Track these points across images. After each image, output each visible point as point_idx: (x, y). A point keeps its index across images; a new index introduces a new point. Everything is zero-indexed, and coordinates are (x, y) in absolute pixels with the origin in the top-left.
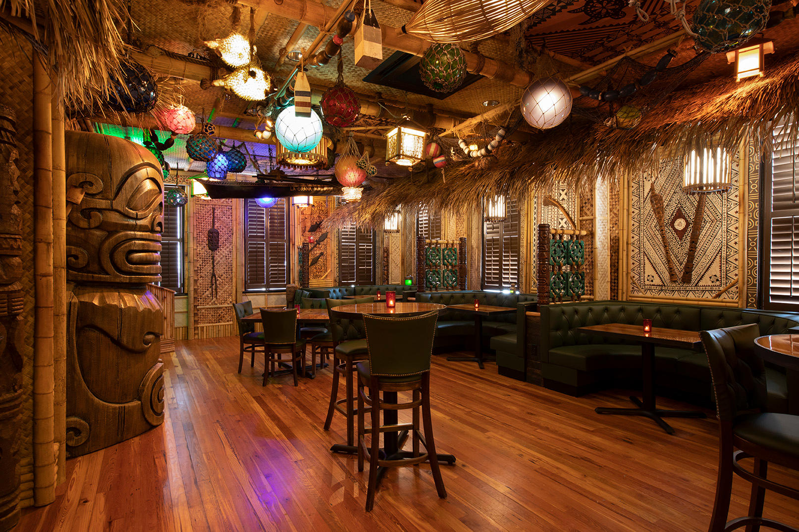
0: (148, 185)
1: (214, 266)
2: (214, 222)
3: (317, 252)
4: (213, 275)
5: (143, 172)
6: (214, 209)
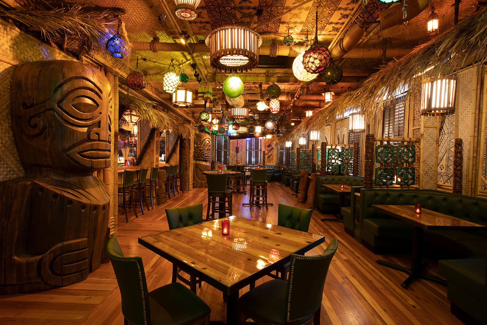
0: (208, 142)
2: (237, 144)
3: (270, 154)
4: (237, 160)
5: (206, 140)
6: (238, 141)
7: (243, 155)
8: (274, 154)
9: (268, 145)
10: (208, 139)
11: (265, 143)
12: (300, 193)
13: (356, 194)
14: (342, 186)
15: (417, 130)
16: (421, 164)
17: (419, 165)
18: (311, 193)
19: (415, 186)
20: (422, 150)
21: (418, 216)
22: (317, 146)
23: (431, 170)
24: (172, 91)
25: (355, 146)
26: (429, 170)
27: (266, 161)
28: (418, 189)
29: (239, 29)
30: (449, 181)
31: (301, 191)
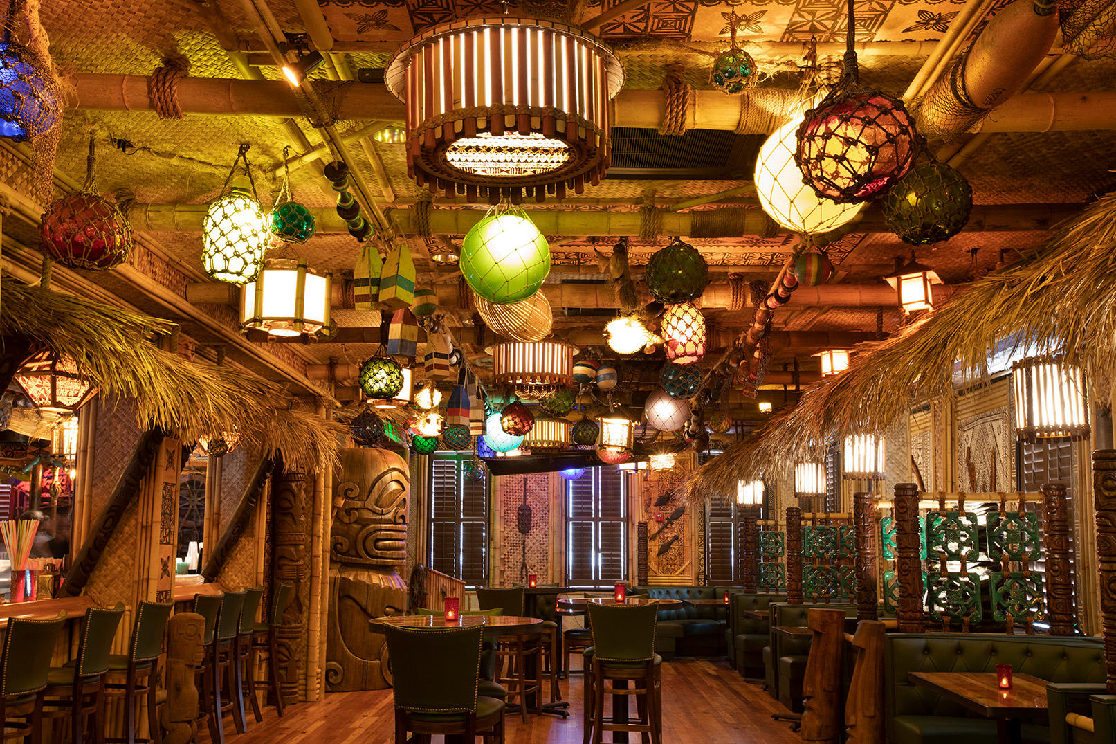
0: (394, 486)
1: (525, 553)
2: (525, 496)
3: (669, 535)
4: (524, 565)
5: (388, 477)
6: (525, 479)
7: (551, 542)
8: (687, 534)
9: (660, 497)
10: (395, 473)
11: (648, 490)
12: (810, 709)
13: (1071, 718)
14: (1004, 682)
18: (860, 714)
22: (877, 502)
24: (239, 274)
25: (1049, 501)
27: (653, 565)
29: (528, 31)
31: (814, 704)
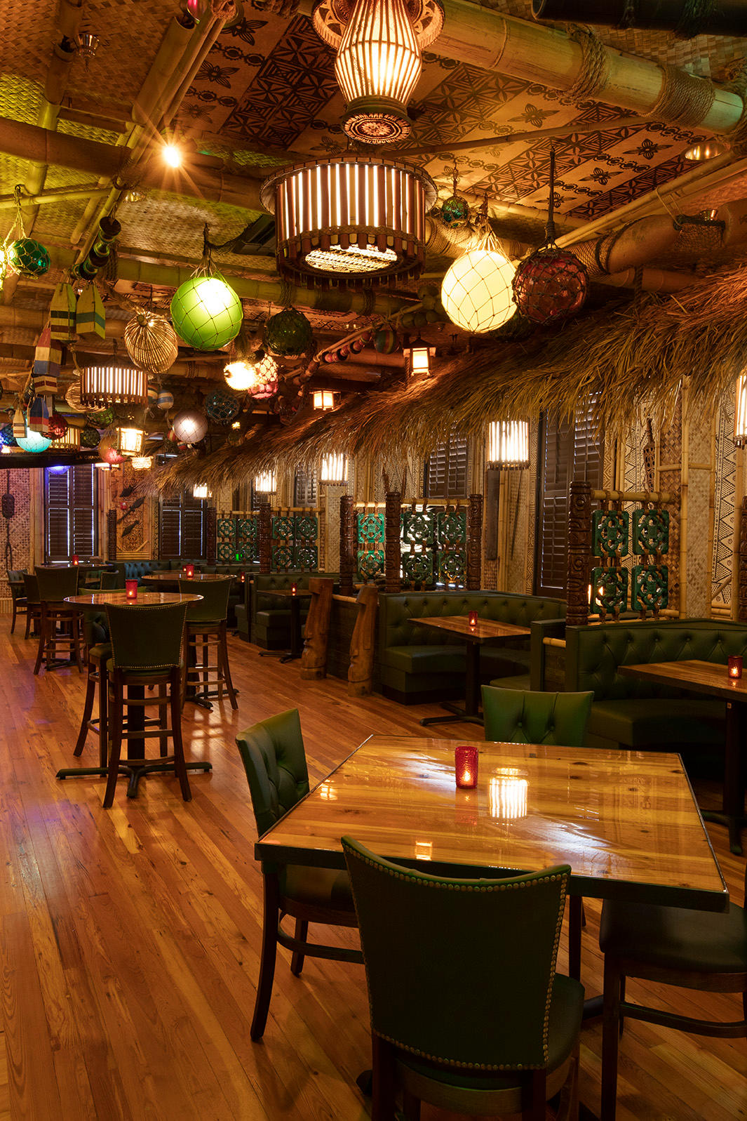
1: (9, 535)
2: (8, 486)
3: (132, 520)
4: (8, 545)
6: (9, 472)
7: (32, 525)
8: (146, 519)
9: (124, 490)
11: (115, 483)
12: (308, 647)
13: (546, 640)
14: (473, 621)
15: (671, 473)
16: (684, 556)
17: (679, 560)
18: (361, 647)
19: (667, 611)
20: (684, 523)
21: (734, 684)
22: (355, 503)
23: (700, 571)
25: (473, 505)
26: (697, 571)
27: (119, 545)
28: (676, 618)
30: (720, 595)
31: (312, 644)
